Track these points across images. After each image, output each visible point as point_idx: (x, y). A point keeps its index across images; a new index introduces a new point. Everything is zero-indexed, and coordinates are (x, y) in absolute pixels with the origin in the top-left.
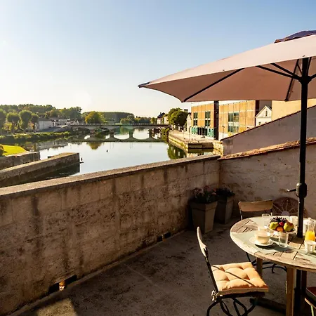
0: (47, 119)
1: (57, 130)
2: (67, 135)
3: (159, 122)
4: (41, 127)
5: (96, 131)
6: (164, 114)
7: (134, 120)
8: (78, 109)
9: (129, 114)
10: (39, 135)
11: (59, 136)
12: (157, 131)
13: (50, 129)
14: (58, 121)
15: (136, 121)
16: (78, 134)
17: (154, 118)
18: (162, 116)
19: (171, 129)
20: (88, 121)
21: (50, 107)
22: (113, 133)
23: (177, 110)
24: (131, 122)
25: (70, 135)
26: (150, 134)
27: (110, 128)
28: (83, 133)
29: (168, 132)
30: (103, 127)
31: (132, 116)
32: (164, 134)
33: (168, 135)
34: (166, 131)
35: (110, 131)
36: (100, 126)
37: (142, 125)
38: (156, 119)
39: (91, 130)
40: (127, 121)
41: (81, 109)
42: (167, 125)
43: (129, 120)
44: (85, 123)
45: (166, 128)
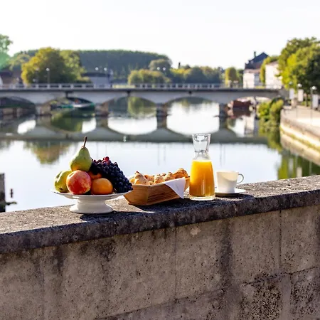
3: (249, 80)
5: (53, 107)
6: (264, 56)
8: (2, 42)
9: (154, 57)
12: (242, 109)
15: (177, 79)
17: (232, 72)
18: (256, 63)
19: (287, 103)
22: (105, 116)
23: (306, 43)
24: (159, 80)
26: (223, 117)
27: (96, 100)
28: (14, 114)
29: (278, 112)
30: (75, 95)
31: (164, 62)
32: (267, 120)
33: (279, 121)
34: (273, 109)
35: (98, 108)
36: (67, 92)
37: (198, 91)
38: (242, 72)
39: (40, 105)
40: (148, 79)
41: (8, 43)
42: (276, 92)
43: (156, 74)
44: (21, 82)
45: (274, 101)
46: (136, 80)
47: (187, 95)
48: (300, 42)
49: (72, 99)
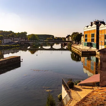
0: (9, 38)
1: (13, 44)
2: (18, 46)
3: (67, 39)
4: (5, 42)
5: (33, 44)
7: (54, 39)
8: (25, 33)
10: (3, 46)
11: (14, 47)
12: (65, 45)
13: (10, 43)
14: (14, 39)
15: (55, 39)
16: (24, 46)
17: (64, 38)
18: (68, 36)
19: (72, 43)
20: (30, 39)
21: (11, 32)
24: (52, 40)
25: (20, 46)
26: (62, 46)
28: (27, 45)
29: (71, 45)
31: (53, 36)
32: (69, 46)
33: (71, 46)
34: (70, 44)
35: (41, 44)
36: (35, 42)
37: (58, 41)
38: (66, 38)
39: (31, 44)
41: (27, 33)
42: (71, 41)
43: (52, 38)
44: (28, 40)
45: (70, 43)
46: (48, 40)
47: (56, 42)
48: (75, 33)
49: (37, 43)
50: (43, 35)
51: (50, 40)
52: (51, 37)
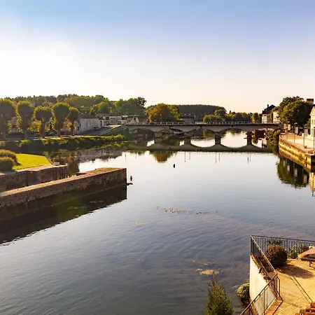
0: (93, 115)
1: (105, 132)
2: (119, 140)
3: (265, 119)
4: (83, 128)
5: (164, 134)
6: (273, 106)
7: (225, 117)
8: (141, 101)
9: (217, 108)
10: (78, 139)
11: (108, 141)
12: (260, 135)
13: (94, 130)
14: (107, 118)
15: (229, 119)
16: (136, 139)
17: (256, 114)
18: (269, 110)
19: (282, 131)
20: (153, 118)
21: (100, 99)
22: (189, 138)
23: (294, 100)
24: (219, 120)
25: (124, 140)
26: (249, 139)
27: (185, 130)
28: (144, 137)
29: (278, 136)
30: (174, 128)
31: (222, 111)
32: (272, 140)
33: (278, 140)
34: (275, 134)
35: (186, 134)
36: (170, 126)
37: (237, 125)
38: (261, 115)
39: (156, 132)
40: (213, 119)
41: (144, 101)
42: (277, 125)
43: (218, 117)
44: (148, 121)
45: (276, 130)
46: (207, 120)
47: (231, 127)
48: (290, 99)
49: (174, 130)
50: (192, 106)
51: (212, 123)
52: (218, 112)
